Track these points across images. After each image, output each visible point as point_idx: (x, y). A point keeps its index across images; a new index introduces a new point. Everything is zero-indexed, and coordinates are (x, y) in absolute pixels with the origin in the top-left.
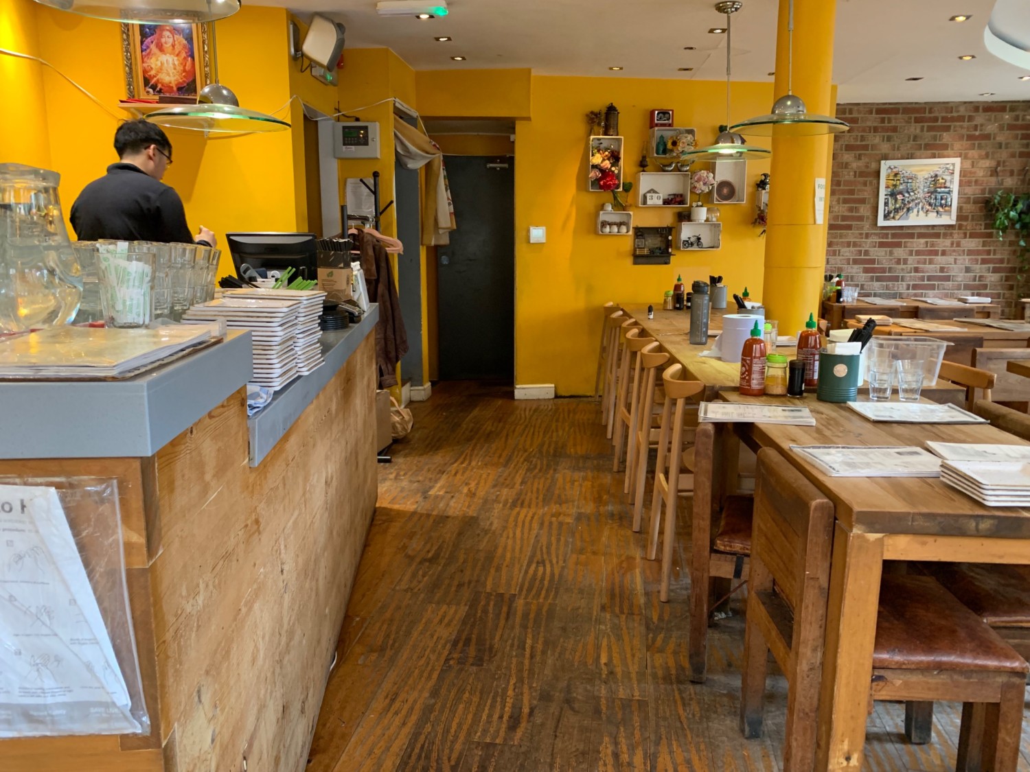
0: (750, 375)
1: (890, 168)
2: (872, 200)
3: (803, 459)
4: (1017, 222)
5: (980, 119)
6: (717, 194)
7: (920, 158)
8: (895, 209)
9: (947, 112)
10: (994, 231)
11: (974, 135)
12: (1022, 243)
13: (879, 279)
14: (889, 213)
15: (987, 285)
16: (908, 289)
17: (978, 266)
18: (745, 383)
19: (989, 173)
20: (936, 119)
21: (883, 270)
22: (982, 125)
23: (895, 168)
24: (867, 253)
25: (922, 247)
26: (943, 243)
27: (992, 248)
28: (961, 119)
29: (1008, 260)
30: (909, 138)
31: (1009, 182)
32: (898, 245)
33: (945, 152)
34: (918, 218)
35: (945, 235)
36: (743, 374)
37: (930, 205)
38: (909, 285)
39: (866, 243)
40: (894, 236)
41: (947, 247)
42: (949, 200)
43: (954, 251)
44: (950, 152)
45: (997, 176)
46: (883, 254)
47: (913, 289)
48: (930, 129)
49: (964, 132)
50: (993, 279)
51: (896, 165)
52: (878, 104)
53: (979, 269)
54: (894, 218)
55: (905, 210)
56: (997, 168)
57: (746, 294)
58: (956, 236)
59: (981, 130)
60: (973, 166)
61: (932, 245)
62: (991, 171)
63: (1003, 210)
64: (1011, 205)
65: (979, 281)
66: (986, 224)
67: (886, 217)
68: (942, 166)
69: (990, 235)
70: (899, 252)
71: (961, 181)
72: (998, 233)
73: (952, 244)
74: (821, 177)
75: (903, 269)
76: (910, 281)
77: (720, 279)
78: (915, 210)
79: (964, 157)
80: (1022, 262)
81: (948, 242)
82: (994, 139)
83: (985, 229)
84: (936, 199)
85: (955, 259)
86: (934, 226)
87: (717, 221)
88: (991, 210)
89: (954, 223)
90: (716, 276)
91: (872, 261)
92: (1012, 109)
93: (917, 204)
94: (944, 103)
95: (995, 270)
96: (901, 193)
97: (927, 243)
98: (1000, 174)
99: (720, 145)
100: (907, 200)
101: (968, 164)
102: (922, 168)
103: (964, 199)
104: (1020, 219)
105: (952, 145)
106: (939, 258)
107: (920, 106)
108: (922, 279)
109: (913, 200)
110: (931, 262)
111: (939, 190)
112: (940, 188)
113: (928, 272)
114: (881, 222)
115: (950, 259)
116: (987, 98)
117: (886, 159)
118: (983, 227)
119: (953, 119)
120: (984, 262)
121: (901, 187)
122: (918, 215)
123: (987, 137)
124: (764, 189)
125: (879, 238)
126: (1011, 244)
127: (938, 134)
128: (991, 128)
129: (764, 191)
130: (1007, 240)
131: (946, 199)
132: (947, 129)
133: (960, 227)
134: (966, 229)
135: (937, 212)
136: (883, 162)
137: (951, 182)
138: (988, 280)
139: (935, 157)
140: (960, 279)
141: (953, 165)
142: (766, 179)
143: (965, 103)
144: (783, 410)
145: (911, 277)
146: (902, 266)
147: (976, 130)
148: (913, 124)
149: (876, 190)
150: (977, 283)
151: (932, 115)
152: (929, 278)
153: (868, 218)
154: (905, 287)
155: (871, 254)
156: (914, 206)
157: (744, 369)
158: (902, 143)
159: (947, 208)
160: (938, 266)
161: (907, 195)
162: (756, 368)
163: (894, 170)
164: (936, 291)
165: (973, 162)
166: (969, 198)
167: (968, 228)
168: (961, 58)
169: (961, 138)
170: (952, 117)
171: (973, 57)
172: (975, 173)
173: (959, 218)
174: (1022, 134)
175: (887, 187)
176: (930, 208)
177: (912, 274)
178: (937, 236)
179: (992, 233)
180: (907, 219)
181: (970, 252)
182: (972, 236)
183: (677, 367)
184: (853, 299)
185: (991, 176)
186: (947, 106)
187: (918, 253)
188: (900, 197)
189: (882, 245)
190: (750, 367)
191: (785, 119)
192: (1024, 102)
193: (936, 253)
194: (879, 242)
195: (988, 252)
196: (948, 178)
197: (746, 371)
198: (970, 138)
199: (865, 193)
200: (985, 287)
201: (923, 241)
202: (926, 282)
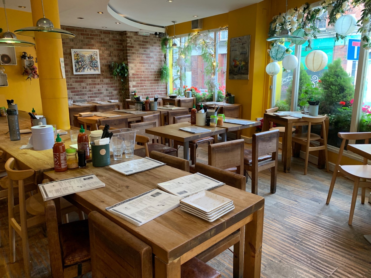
0: (60, 162)
1: (75, 52)
2: (70, 64)
3: (117, 216)
4: (119, 73)
5: (103, 36)
6: (2, 61)
7: (85, 49)
8: (79, 68)
9: (91, 32)
10: (113, 76)
11: (102, 41)
12: (122, 80)
13: (77, 95)
14: (77, 69)
15: (113, 95)
16: (88, 98)
17: (110, 88)
18: (57, 166)
19: (108, 56)
20: (88, 35)
21: (78, 91)
22: (104, 38)
23: (77, 52)
24: (71, 85)
25: (91, 82)
26: (98, 81)
27: (113, 82)
28: (96, 35)
29: (119, 86)
30: (80, 41)
31: (115, 59)
32: (82, 82)
33: (93, 47)
34: (88, 71)
35: (98, 78)
36: (55, 162)
37: (91, 66)
38: (88, 97)
39: (70, 81)
40: (80, 78)
41: (99, 82)
42: (97, 65)
43: (102, 83)
44: (94, 47)
45: (111, 57)
46: (77, 85)
47: (90, 98)
48: (87, 38)
49: (98, 40)
50: (115, 93)
51: (77, 51)
52: (66, 26)
53: (111, 89)
54: (79, 71)
55: (83, 68)
56: (110, 54)
57: (34, 111)
58: (101, 78)
59: (104, 40)
60: (103, 53)
61: (94, 81)
62: (109, 55)
63: (115, 69)
64: (117, 67)
65: (111, 94)
66: (110, 74)
67: (76, 71)
68: (93, 52)
69: (112, 78)
70: (83, 84)
71: (100, 58)
72: (114, 77)
73: (101, 81)
74: (62, 57)
75: (85, 91)
76: (89, 95)
77: (12, 101)
78: (86, 68)
79: (100, 50)
80: (123, 86)
81: (99, 80)
82: (108, 43)
83: (110, 75)
84: (93, 64)
85: (102, 86)
86: (93, 74)
87: (4, 73)
88: (111, 69)
89: (100, 73)
90: (10, 100)
91: (74, 88)
92: (112, 34)
93: (87, 66)
94: (90, 29)
95: (115, 90)
96: (80, 62)
97: (92, 80)
98: (112, 56)
99: (5, 38)
100: (83, 64)
101: (101, 52)
102: (86, 53)
103: (102, 65)
104: (120, 72)
105: (95, 45)
106: (97, 86)
107: (82, 29)
108: (93, 94)
109: (85, 65)
110: (95, 88)
111: (93, 61)
112: (94, 60)
113: (94, 91)
114: (75, 73)
115: (101, 86)
116: (105, 29)
117: (73, 48)
118: (109, 75)
119: (94, 35)
120: (111, 87)
121: (80, 60)
122: (87, 70)
123: (106, 43)
124: (25, 59)
125: (75, 79)
126: (119, 80)
127: (90, 40)
128: (107, 40)
129: (25, 60)
130: (117, 79)
131: (96, 64)
132: (93, 39)
133: (102, 75)
134: (104, 75)
135: (94, 69)
136: (72, 49)
137: (97, 58)
138: (114, 93)
139: (90, 49)
140: (105, 93)
141: (97, 52)
142: (25, 54)
143: (97, 29)
144: (85, 179)
145: (88, 93)
146: (85, 90)
147: (102, 40)
148: (80, 35)
149: (71, 60)
150: (110, 94)
151: (87, 33)
152: (95, 93)
153: (69, 71)
154: (87, 97)
155: (73, 85)
156: (86, 67)
157: (56, 159)
158: (78, 43)
159: (97, 68)
160: (97, 89)
161: (82, 63)
162: (62, 158)
163: (76, 53)
164: (98, 98)
165: (103, 51)
166: (103, 64)
167: (105, 75)
168: (98, 13)
169: (98, 42)
170: (94, 34)
171: (102, 13)
172: (104, 55)
173: (101, 71)
174: (116, 43)
175: (75, 59)
176: (91, 68)
177: (89, 92)
178: (95, 78)
179: (112, 77)
180: (84, 71)
181: (107, 84)
182: (107, 78)
183: (12, 159)
184: (71, 104)
185: (109, 56)
186: (92, 30)
187: (90, 84)
188: (80, 63)
189: (76, 82)
190: (59, 158)
191: (44, 30)
192: (115, 31)
193: (95, 84)
194: (75, 81)
195: (112, 84)
196: (96, 57)
197: (57, 160)
198: (101, 42)
199: (67, 61)
200: (113, 96)
201: (91, 80)
202: (94, 95)
